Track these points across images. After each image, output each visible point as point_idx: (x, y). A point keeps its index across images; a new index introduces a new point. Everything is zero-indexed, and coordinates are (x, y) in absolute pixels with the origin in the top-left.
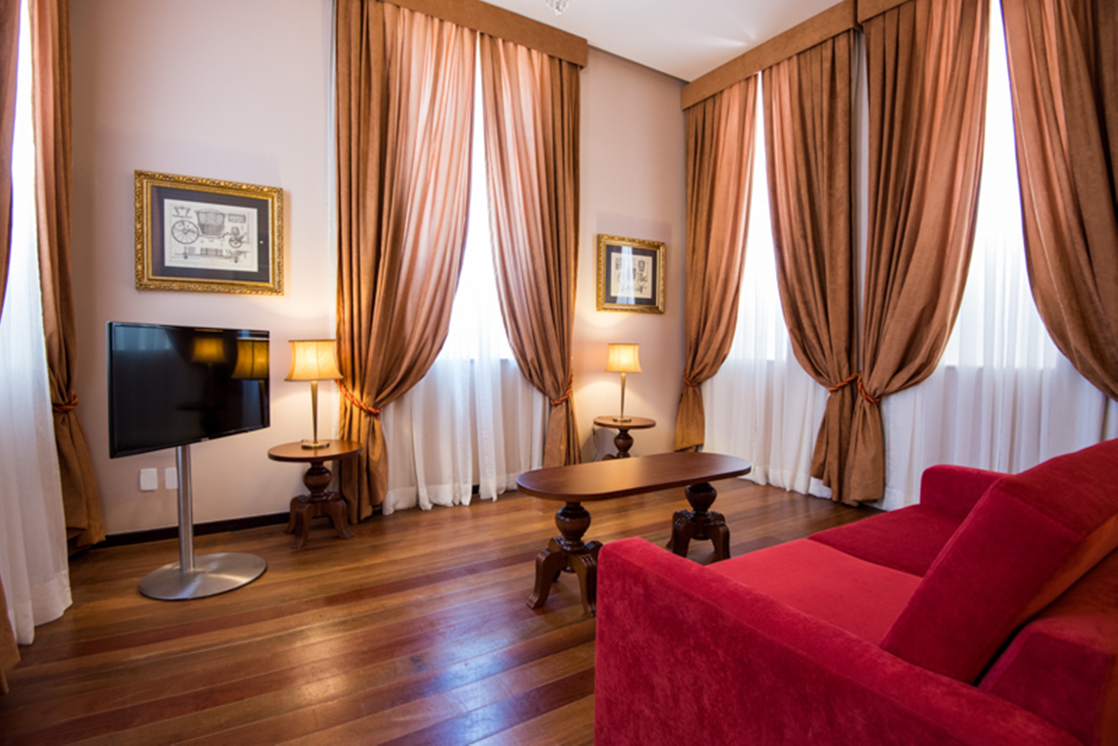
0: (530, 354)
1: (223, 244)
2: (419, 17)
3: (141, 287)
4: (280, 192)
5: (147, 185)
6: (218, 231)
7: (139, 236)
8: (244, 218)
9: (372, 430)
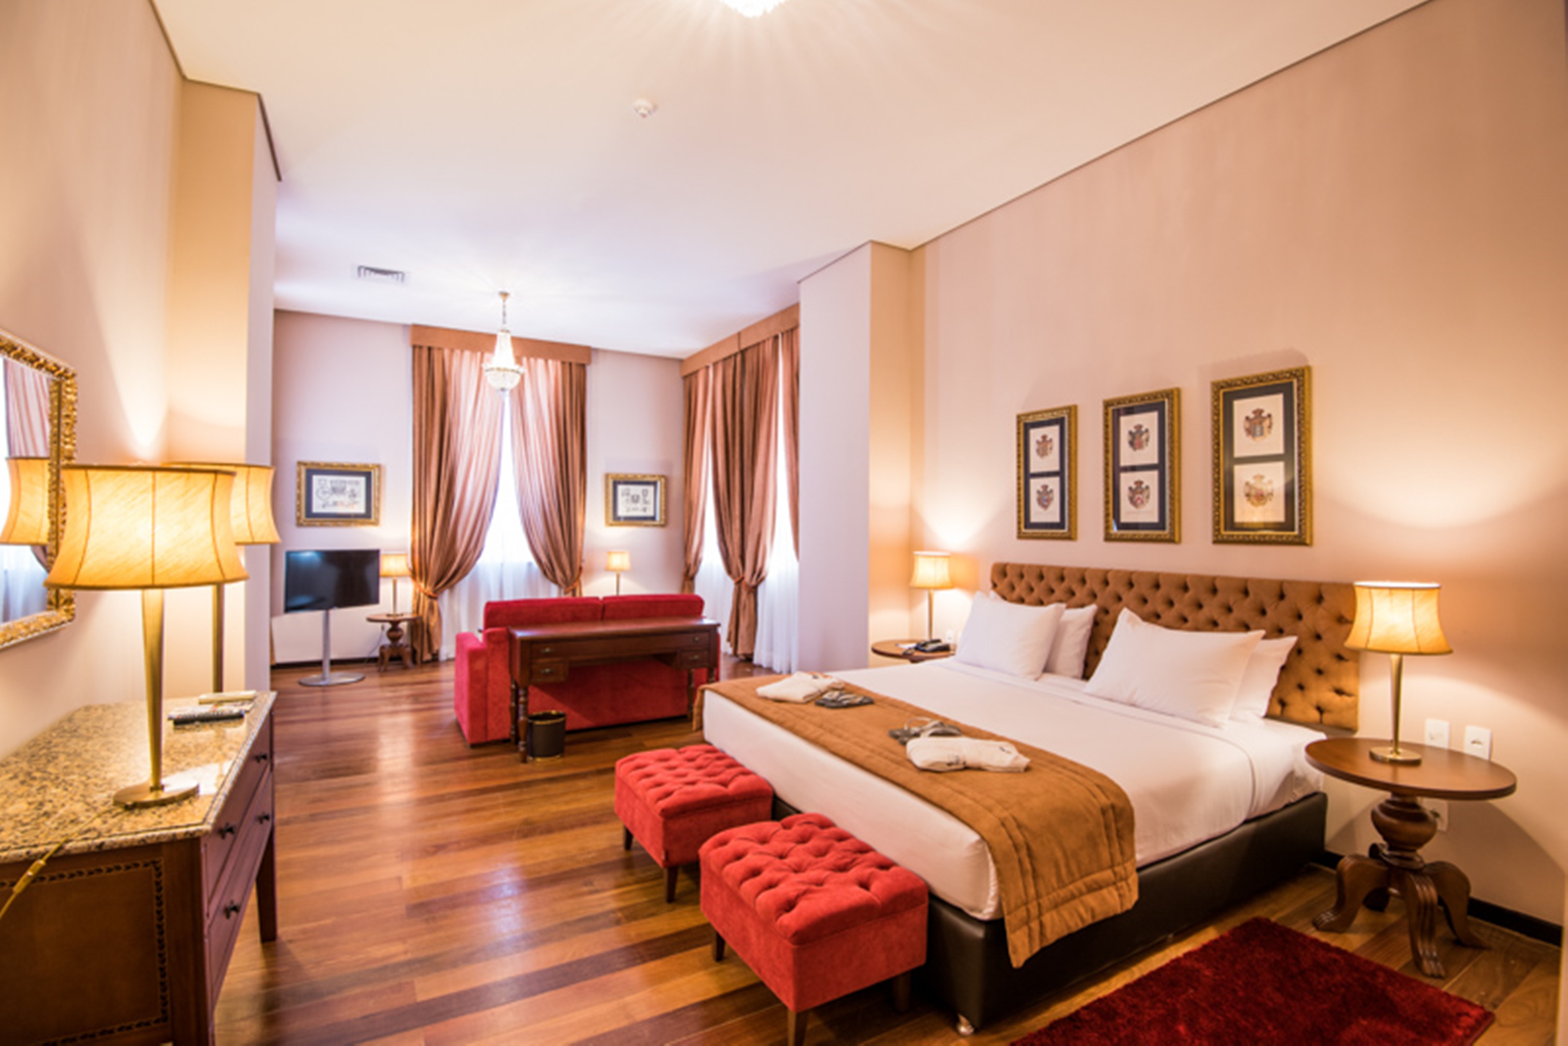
0: (544, 559)
1: (344, 498)
2: (467, 354)
3: (299, 525)
4: (379, 466)
5: (303, 469)
6: (342, 491)
7: (299, 497)
8: (357, 483)
9: (431, 608)
